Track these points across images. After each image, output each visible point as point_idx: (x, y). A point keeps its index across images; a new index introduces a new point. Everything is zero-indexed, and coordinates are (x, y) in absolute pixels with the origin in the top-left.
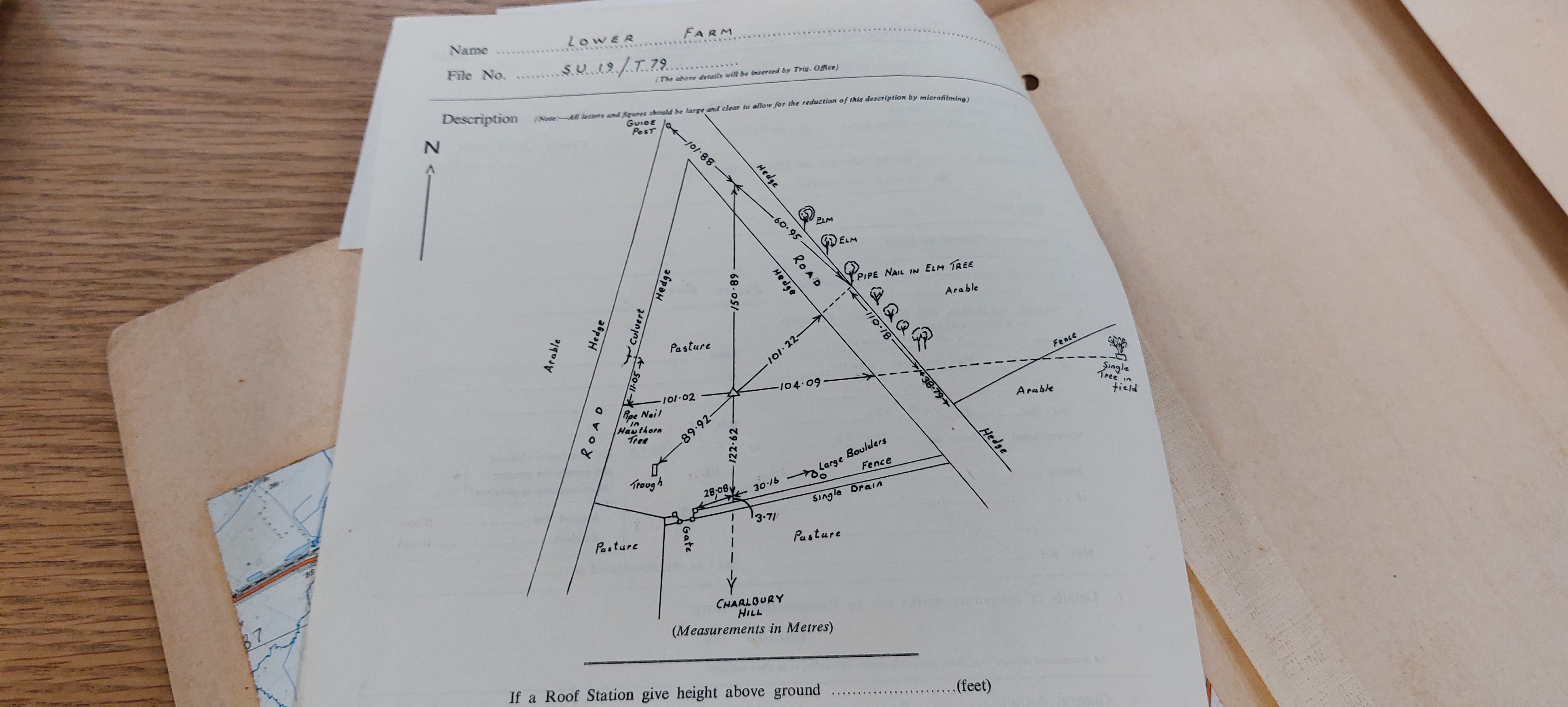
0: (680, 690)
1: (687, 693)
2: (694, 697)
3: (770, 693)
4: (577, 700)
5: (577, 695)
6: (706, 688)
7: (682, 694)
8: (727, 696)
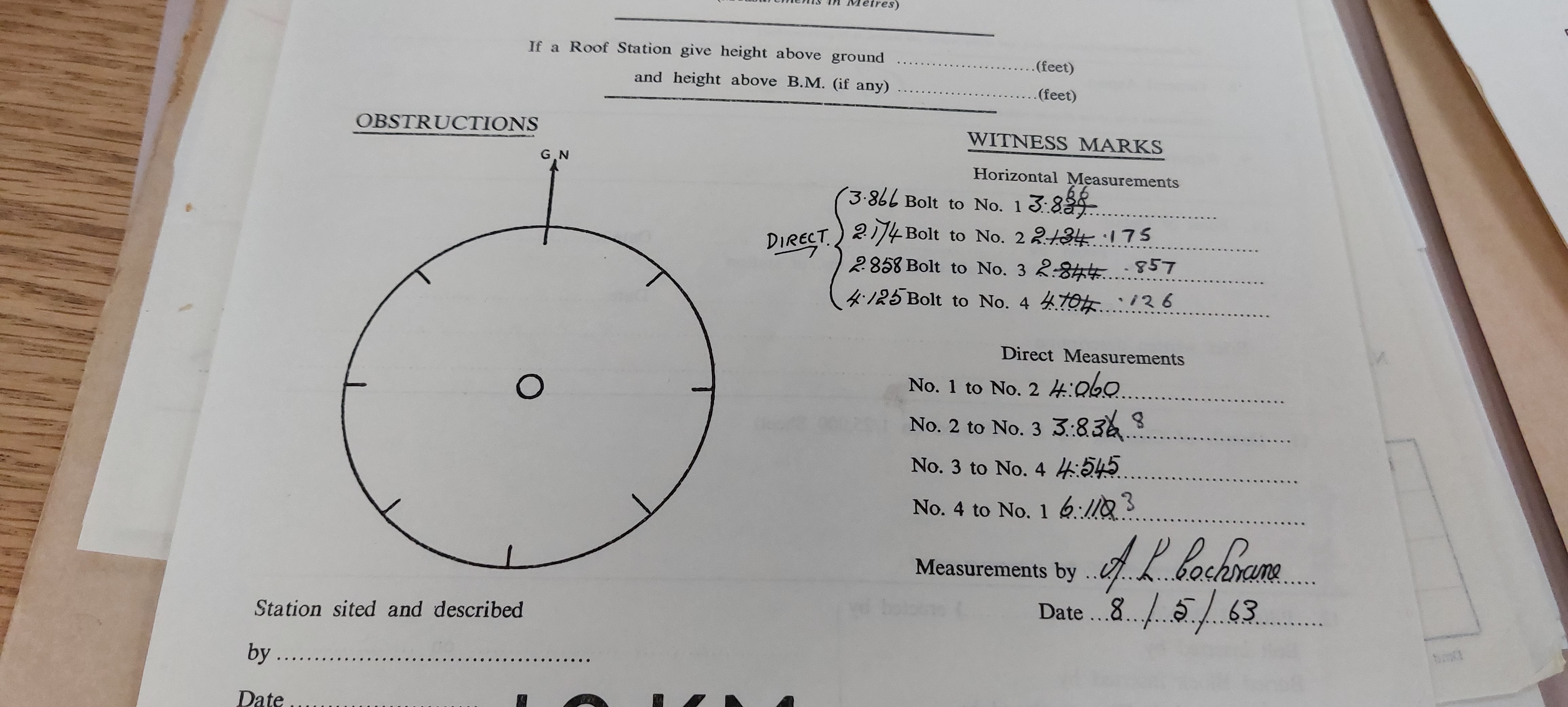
0: (725, 48)
1: (731, 52)
2: (740, 55)
3: (827, 57)
4: (607, 50)
5: (607, 48)
6: (754, 48)
7: (725, 52)
8: (778, 56)
